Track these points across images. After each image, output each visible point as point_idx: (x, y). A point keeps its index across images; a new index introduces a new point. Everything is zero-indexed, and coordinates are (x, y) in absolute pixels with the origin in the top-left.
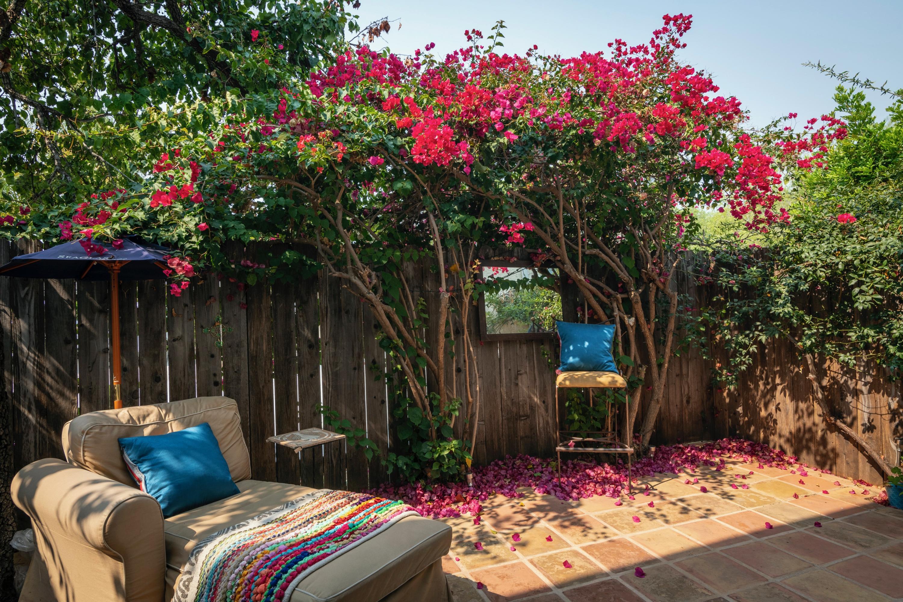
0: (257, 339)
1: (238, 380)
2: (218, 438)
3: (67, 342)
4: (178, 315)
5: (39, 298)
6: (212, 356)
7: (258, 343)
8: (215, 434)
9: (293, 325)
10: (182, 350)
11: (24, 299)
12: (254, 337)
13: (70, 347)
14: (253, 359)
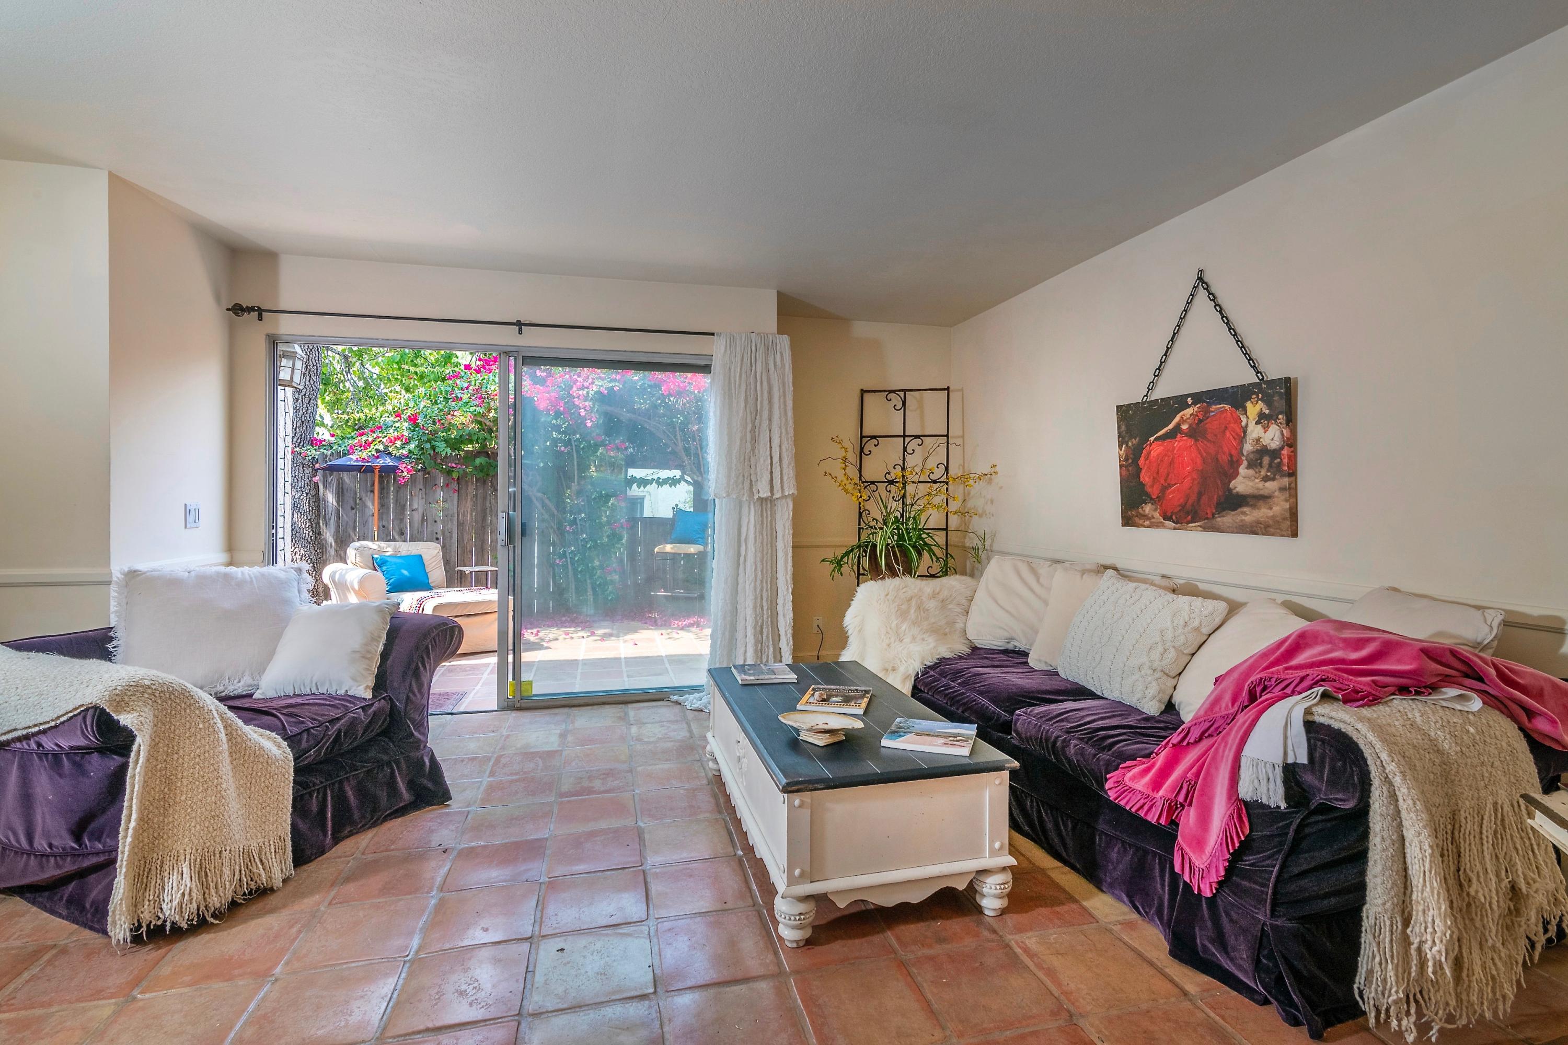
0: (464, 512)
1: (451, 537)
2: (426, 564)
3: (352, 509)
4: (415, 495)
5: (338, 481)
6: (436, 522)
7: (464, 515)
8: (425, 561)
9: (488, 504)
10: (417, 517)
11: (330, 483)
12: (462, 511)
13: (354, 511)
14: (460, 525)
